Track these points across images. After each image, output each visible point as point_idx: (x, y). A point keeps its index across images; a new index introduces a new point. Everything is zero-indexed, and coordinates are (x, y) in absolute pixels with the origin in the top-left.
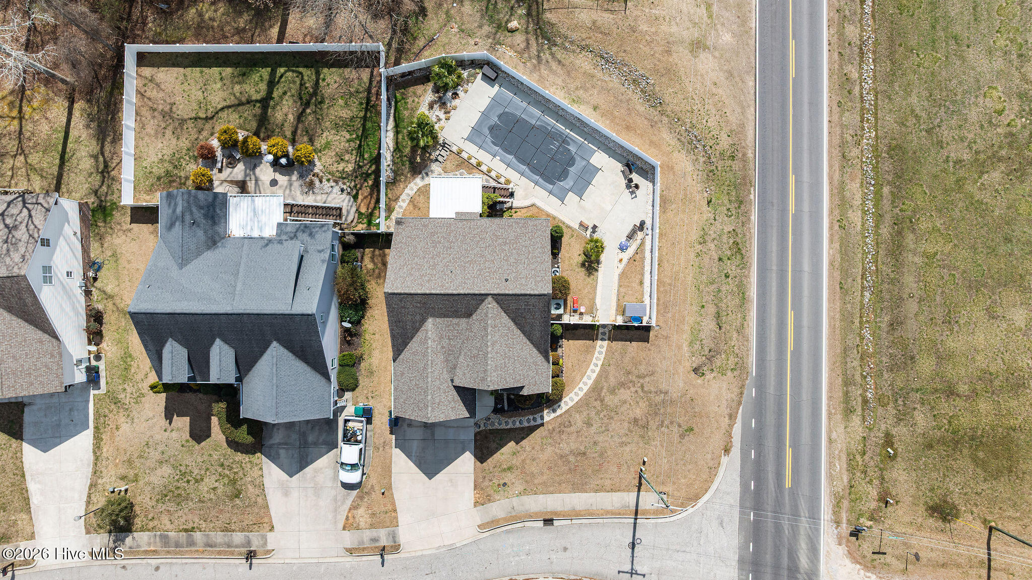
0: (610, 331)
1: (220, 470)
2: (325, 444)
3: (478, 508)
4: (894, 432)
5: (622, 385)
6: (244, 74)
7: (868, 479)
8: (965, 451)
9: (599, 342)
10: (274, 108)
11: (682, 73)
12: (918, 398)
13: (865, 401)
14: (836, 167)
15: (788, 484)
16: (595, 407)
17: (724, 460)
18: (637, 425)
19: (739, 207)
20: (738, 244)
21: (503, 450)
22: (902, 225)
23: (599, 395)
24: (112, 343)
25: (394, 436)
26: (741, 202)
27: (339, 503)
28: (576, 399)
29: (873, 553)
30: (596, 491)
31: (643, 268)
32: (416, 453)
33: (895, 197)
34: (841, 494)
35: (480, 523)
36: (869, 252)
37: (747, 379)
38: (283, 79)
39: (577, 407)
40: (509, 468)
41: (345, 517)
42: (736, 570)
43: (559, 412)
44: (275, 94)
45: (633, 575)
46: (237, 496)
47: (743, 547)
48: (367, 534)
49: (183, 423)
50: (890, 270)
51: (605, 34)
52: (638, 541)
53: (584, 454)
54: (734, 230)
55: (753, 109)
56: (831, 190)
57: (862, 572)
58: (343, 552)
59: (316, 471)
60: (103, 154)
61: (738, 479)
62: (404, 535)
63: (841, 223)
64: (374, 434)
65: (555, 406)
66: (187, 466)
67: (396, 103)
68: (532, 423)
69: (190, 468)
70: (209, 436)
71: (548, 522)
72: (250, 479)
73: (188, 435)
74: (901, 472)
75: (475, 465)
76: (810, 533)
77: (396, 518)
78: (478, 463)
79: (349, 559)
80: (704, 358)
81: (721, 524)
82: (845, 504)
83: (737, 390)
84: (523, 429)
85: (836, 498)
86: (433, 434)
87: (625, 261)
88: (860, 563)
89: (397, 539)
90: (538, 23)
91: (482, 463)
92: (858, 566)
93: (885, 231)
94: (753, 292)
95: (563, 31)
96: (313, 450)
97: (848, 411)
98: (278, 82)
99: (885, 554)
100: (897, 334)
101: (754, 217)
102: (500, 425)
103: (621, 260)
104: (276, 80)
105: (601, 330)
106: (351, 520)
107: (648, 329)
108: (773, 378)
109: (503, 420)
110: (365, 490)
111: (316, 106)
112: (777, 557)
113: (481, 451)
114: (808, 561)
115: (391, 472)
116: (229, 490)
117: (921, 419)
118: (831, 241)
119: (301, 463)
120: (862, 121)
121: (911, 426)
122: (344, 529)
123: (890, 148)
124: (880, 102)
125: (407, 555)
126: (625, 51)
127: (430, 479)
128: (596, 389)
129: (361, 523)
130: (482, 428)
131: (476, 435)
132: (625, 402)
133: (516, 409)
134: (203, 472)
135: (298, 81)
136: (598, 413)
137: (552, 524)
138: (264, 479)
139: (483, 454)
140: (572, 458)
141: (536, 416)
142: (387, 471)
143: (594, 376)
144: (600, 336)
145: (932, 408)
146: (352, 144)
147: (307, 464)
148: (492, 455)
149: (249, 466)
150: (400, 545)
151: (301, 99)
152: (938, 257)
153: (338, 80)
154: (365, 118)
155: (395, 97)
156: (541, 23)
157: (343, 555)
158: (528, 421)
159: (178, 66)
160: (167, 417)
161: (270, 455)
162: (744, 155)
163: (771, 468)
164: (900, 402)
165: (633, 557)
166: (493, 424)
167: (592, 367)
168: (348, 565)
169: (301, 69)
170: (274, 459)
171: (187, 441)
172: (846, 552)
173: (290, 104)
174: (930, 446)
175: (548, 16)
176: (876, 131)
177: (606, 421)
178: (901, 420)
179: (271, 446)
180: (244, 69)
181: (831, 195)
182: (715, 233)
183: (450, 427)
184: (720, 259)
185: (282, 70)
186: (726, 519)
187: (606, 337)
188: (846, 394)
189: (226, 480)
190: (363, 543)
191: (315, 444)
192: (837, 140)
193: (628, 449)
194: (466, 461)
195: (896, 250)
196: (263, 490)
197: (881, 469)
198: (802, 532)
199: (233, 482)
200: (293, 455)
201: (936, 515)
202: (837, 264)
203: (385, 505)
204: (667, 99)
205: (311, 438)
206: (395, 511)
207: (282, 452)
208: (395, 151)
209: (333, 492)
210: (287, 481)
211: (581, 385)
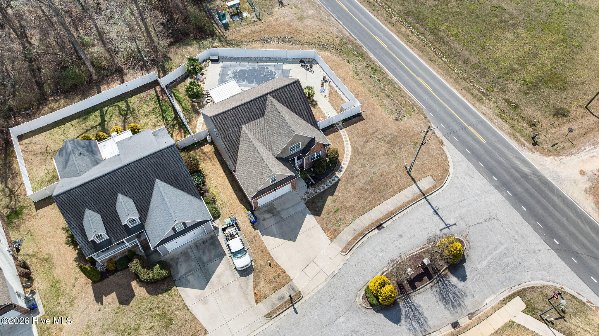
0: (342, 124)
1: (150, 313)
2: (216, 257)
3: (334, 241)
4: (507, 97)
5: (366, 142)
6: (85, 119)
7: (516, 121)
8: (543, 87)
9: (341, 131)
10: (108, 124)
11: (301, 29)
12: (503, 80)
13: (483, 94)
14: (390, 27)
15: (483, 141)
16: (360, 158)
17: (444, 148)
18: (389, 154)
19: (363, 56)
20: (373, 68)
21: (327, 203)
22: (435, 32)
23: (358, 151)
24: (41, 280)
25: (258, 231)
26: (362, 55)
27: (245, 288)
28: (348, 160)
29: (552, 146)
30: (393, 195)
31: (338, 94)
32: (277, 232)
33: (423, 26)
34: (511, 132)
35: (341, 249)
36: (430, 46)
37: (423, 111)
38: (108, 111)
39: (352, 162)
40: (337, 210)
41: (253, 295)
42: (499, 194)
43: (344, 170)
44: (106, 119)
45: (450, 228)
46: (170, 324)
47: (491, 181)
48: (274, 298)
49: (112, 298)
50: (445, 47)
51: (259, 32)
52: (437, 208)
53: (373, 181)
54: (367, 65)
55: (340, 26)
56: (395, 34)
57: (556, 158)
58: (264, 320)
59: (218, 277)
60: (7, 187)
61: (459, 152)
62: (299, 283)
63: (410, 42)
64: (245, 235)
65: (340, 168)
66: (124, 324)
67: (174, 94)
68: (333, 182)
69: (127, 324)
70: (133, 296)
71: (380, 227)
72: (175, 307)
73: (118, 303)
74: (526, 109)
75: (316, 219)
76: (516, 156)
77: (288, 275)
78: (317, 217)
79: (272, 322)
80: (396, 114)
81: (470, 176)
82: (517, 134)
83: (423, 118)
84: (330, 187)
85: (511, 134)
86: (281, 217)
87: (327, 96)
88: (551, 155)
89: (296, 289)
90: (227, 42)
91: (320, 216)
92: (552, 157)
93: (430, 37)
94: (396, 80)
95: (240, 39)
96: (210, 265)
97: (480, 100)
98: (106, 114)
99: (557, 144)
100: (470, 64)
101: (371, 56)
102: (316, 192)
103: (325, 97)
104: (105, 113)
105: (338, 126)
106: (259, 294)
107: (359, 115)
108: (434, 105)
109: (317, 189)
110: (257, 270)
111: (131, 113)
112: (512, 175)
113: (315, 210)
114: (527, 168)
115: (268, 251)
116: (162, 322)
117: (512, 85)
118: (412, 49)
119: (205, 277)
120: (387, 11)
121: (511, 91)
122: (257, 303)
123: (406, 14)
124: (388, 4)
125: (309, 296)
126: (271, 34)
127: (295, 241)
128: (355, 151)
129: (266, 292)
130: (307, 199)
131: (306, 204)
132: (374, 148)
133: (320, 179)
134: (138, 322)
135: (117, 109)
136: (364, 159)
137: (383, 227)
138: (185, 302)
139: (317, 211)
140: (368, 187)
141: (333, 178)
142: (265, 251)
143: (349, 146)
144: (339, 128)
145: (512, 80)
146: (159, 118)
147: (211, 276)
148: (322, 209)
149: (170, 299)
150: (300, 292)
151: (121, 114)
152: (458, 34)
153: (138, 99)
154: (160, 106)
155: (172, 92)
156: (228, 42)
157: (266, 321)
158: (330, 182)
159: (44, 131)
160: (97, 301)
161: (183, 284)
162: (349, 40)
163: (468, 139)
164: (497, 85)
165: (441, 218)
166: (312, 194)
167: (345, 143)
168: (273, 327)
169: (116, 104)
170: (186, 285)
171: (119, 308)
172: (540, 154)
173: (116, 119)
174: (527, 93)
175: (229, 38)
176: (395, 12)
177: (371, 161)
178: (504, 91)
179: (180, 278)
180: (84, 117)
181: (397, 36)
182: (360, 70)
183: (288, 208)
184: (370, 77)
185: (106, 108)
186: (470, 173)
187: (342, 127)
188: (472, 94)
189: (158, 317)
190: (275, 304)
191: (210, 261)
192: (383, 20)
193: (393, 167)
194: (310, 220)
195: (441, 40)
196: (188, 309)
197: (518, 114)
198: (511, 157)
199: (164, 315)
200: (198, 275)
201: (559, 116)
202: (421, 54)
203: (275, 272)
204: (302, 39)
205: (205, 259)
206: (284, 272)
207: (190, 278)
208: (183, 111)
209: (237, 283)
210: (202, 294)
211: (346, 153)
